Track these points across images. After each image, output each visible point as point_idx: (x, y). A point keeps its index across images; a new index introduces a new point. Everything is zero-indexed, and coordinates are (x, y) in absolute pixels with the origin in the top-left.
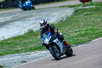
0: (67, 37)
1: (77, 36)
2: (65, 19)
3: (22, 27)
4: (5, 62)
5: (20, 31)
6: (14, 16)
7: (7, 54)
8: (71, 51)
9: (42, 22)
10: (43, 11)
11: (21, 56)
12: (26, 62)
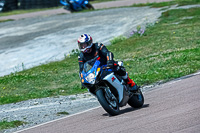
0: (148, 64)
1: (168, 62)
3: (59, 46)
4: (26, 114)
5: (56, 53)
6: (43, 23)
7: (30, 97)
9: (83, 40)
10: (100, 14)
11: (57, 103)
12: (67, 114)
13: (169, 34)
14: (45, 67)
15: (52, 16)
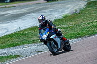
0: (81, 28)
1: (90, 27)
2: (78, 11)
4: (21, 52)
7: (23, 44)
8: (69, 46)
11: (36, 46)
12: (42, 52)
13: (90, 13)
14: (30, 29)
15: (34, 4)
